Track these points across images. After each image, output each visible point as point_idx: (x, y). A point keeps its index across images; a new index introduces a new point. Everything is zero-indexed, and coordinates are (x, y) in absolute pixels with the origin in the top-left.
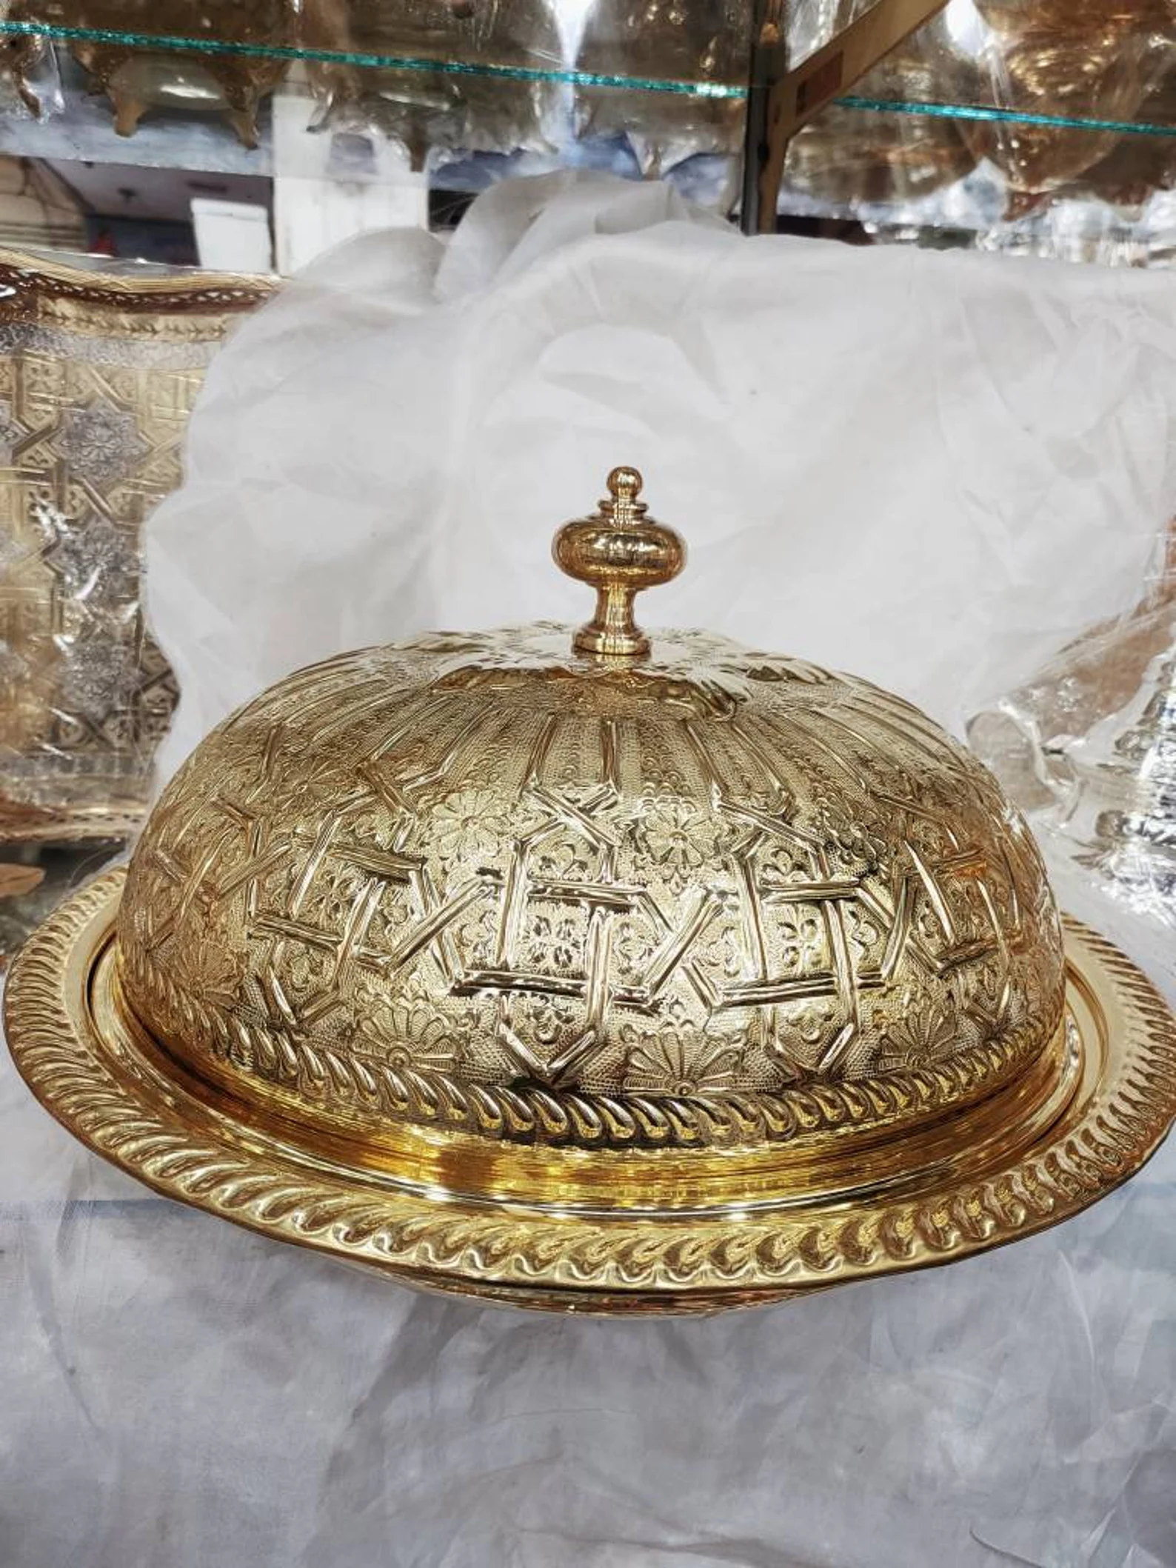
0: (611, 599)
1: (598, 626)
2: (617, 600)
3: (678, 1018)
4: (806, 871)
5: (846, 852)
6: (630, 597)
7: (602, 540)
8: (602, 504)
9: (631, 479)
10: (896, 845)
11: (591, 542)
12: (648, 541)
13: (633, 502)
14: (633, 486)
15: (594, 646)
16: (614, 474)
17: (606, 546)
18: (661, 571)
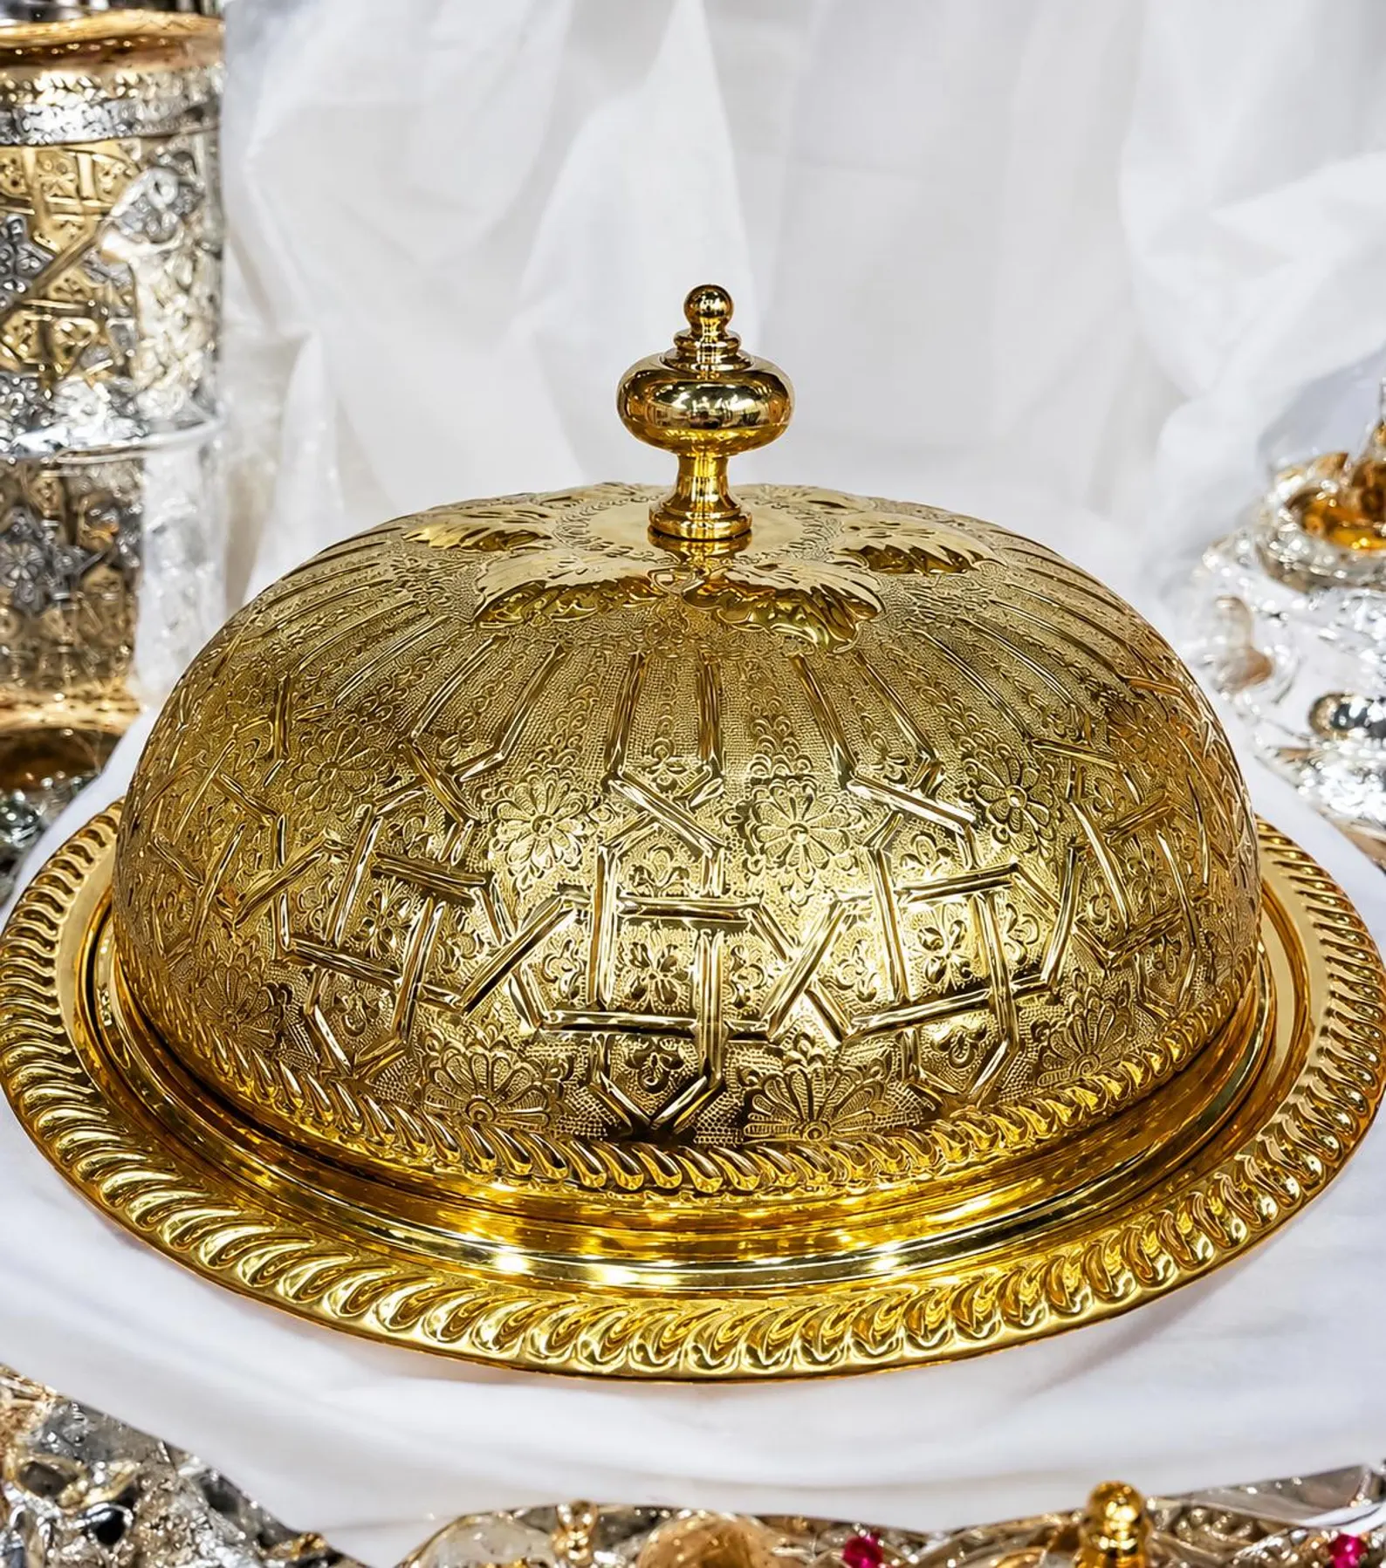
0: (697, 470)
1: (680, 504)
2: (705, 468)
3: (804, 1053)
4: (953, 859)
5: (1000, 826)
6: (721, 463)
7: (684, 396)
8: (679, 339)
9: (718, 305)
10: (1060, 810)
11: (668, 397)
12: (744, 392)
13: (721, 337)
14: (721, 313)
15: (678, 532)
16: (694, 297)
17: (688, 403)
18: (760, 431)
